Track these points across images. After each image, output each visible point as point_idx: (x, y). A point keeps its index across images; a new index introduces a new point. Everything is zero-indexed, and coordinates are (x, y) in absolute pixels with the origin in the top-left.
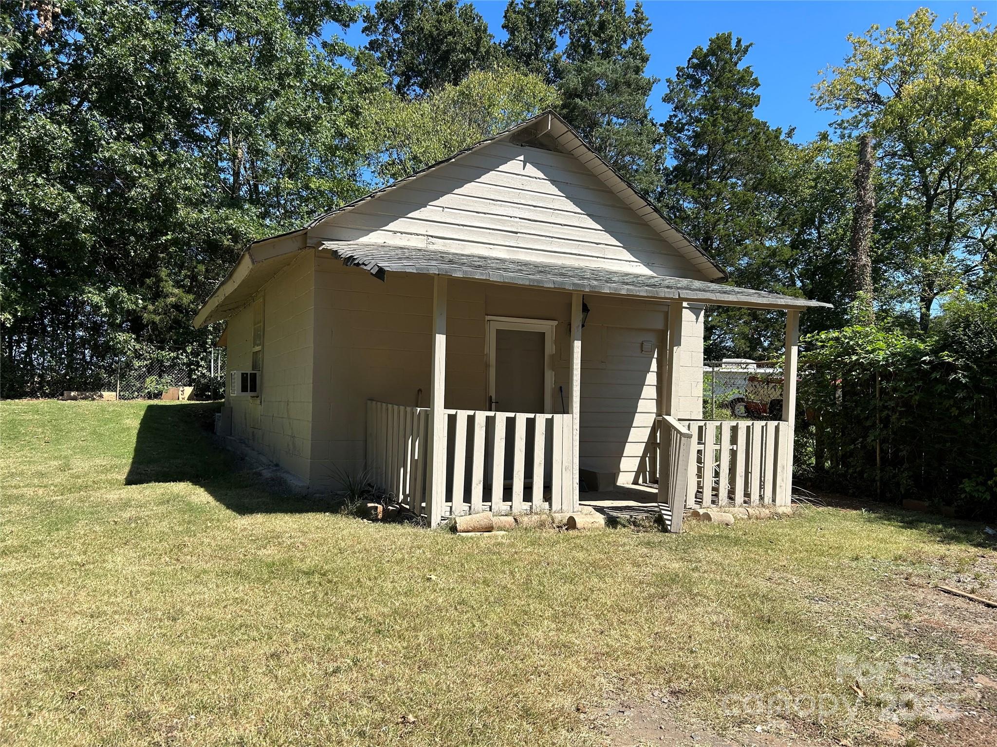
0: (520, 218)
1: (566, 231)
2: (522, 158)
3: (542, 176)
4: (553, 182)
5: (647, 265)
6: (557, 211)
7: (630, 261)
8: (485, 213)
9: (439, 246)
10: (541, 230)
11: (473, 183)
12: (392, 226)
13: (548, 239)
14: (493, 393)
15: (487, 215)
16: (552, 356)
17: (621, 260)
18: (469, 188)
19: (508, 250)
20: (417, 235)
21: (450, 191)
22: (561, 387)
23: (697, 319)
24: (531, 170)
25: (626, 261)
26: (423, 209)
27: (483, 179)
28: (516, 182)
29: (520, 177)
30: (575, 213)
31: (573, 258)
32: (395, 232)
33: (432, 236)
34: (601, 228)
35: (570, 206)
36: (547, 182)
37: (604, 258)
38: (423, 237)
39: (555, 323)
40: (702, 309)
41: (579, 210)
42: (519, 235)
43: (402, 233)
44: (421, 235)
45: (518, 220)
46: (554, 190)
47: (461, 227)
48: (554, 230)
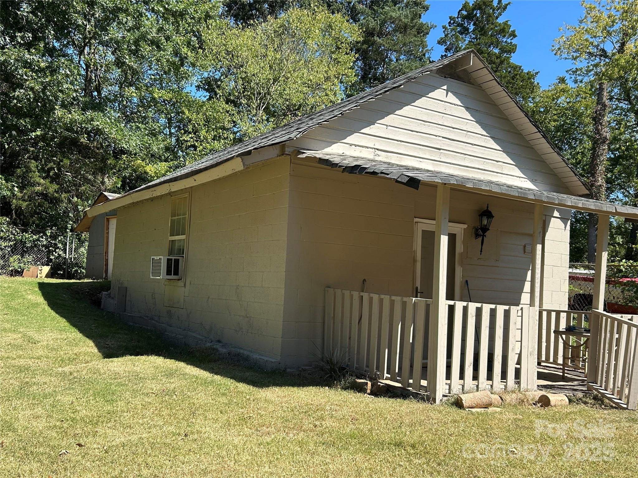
0: (443, 137)
1: (474, 150)
2: (445, 87)
3: (459, 103)
4: (467, 109)
5: (532, 181)
6: (469, 133)
7: (520, 177)
8: (417, 132)
9: (383, 157)
10: (457, 148)
11: (409, 106)
12: (349, 140)
13: (462, 155)
14: (418, 284)
15: (419, 134)
16: (461, 254)
17: (513, 176)
18: (407, 110)
19: (433, 163)
20: (367, 148)
21: (392, 112)
22: (467, 281)
23: (565, 227)
24: (452, 98)
25: (517, 177)
26: (372, 126)
27: (417, 103)
28: (440, 107)
29: (443, 103)
30: (482, 135)
31: (480, 173)
32: (351, 145)
33: (378, 149)
34: (500, 149)
35: (479, 129)
36: (463, 108)
37: (502, 174)
38: (371, 150)
39: (465, 226)
40: (568, 219)
41: (485, 133)
42: (441, 151)
43: (356, 146)
44: (370, 148)
45: (441, 138)
46: (468, 116)
47: (400, 142)
48: (466, 148)
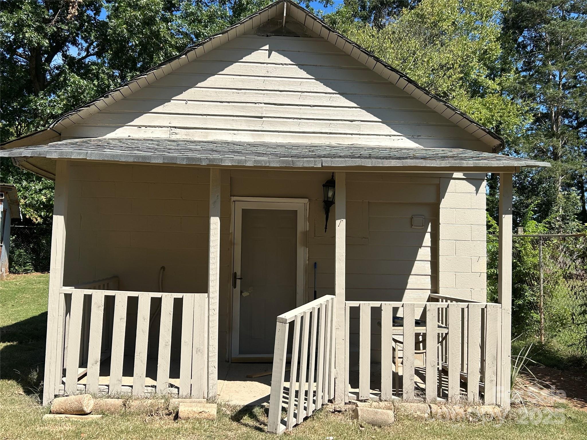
0: (265, 104)
1: (316, 112)
2: (267, 47)
3: (288, 61)
4: (301, 66)
5: (412, 138)
6: (306, 94)
7: (390, 136)
8: (229, 102)
9: (182, 135)
10: (288, 112)
11: (216, 76)
12: (137, 121)
13: (296, 120)
14: (238, 270)
15: (231, 104)
16: (305, 234)
17: (380, 135)
18: (212, 81)
19: (252, 134)
20: (161, 127)
21: (193, 85)
22: (315, 263)
23: (477, 190)
24: (276, 57)
26: (166, 104)
27: (226, 71)
28: (261, 70)
29: (265, 65)
31: (324, 137)
32: (140, 127)
33: (175, 127)
34: (356, 105)
35: (321, 87)
36: (295, 66)
37: (360, 134)
40: (483, 180)
41: (330, 90)
42: (264, 119)
43: (146, 127)
44: (165, 127)
46: (303, 74)
47: (205, 117)
48: (301, 111)
